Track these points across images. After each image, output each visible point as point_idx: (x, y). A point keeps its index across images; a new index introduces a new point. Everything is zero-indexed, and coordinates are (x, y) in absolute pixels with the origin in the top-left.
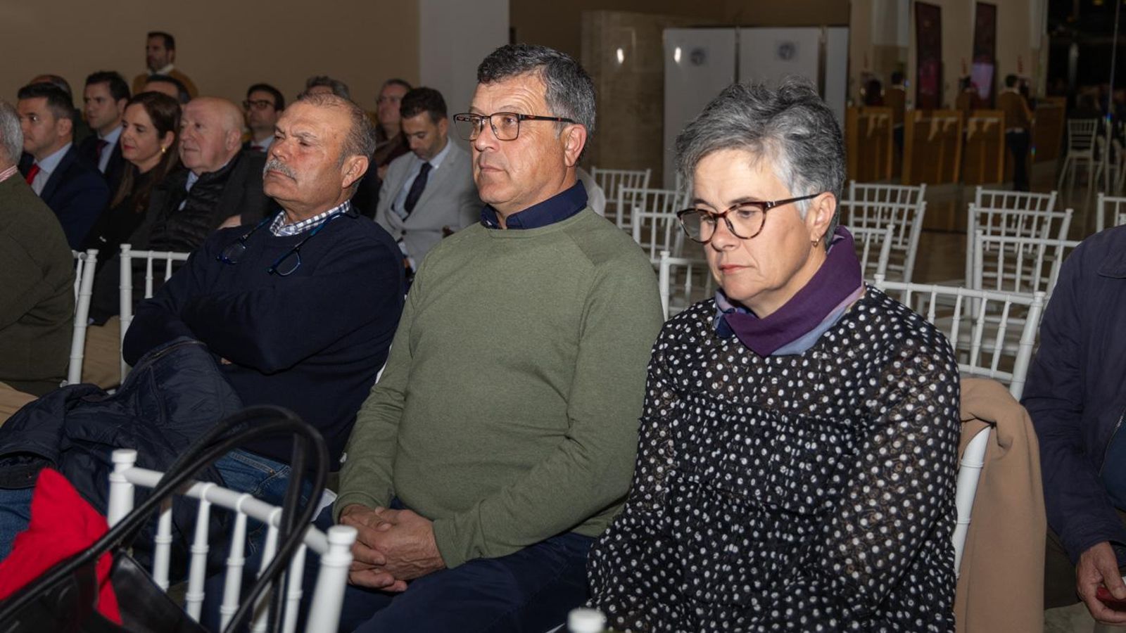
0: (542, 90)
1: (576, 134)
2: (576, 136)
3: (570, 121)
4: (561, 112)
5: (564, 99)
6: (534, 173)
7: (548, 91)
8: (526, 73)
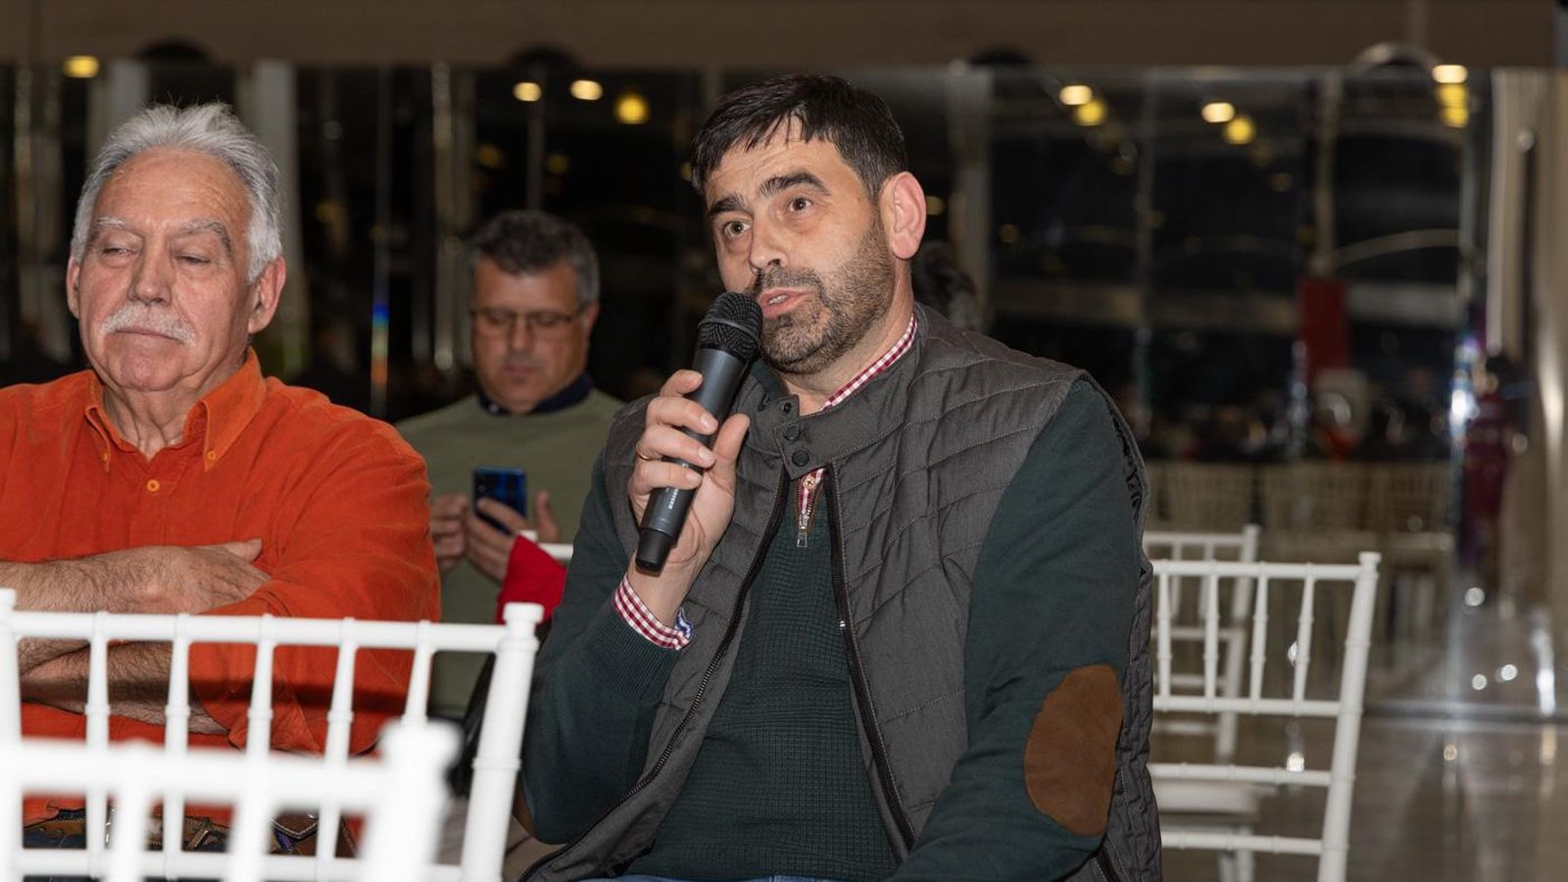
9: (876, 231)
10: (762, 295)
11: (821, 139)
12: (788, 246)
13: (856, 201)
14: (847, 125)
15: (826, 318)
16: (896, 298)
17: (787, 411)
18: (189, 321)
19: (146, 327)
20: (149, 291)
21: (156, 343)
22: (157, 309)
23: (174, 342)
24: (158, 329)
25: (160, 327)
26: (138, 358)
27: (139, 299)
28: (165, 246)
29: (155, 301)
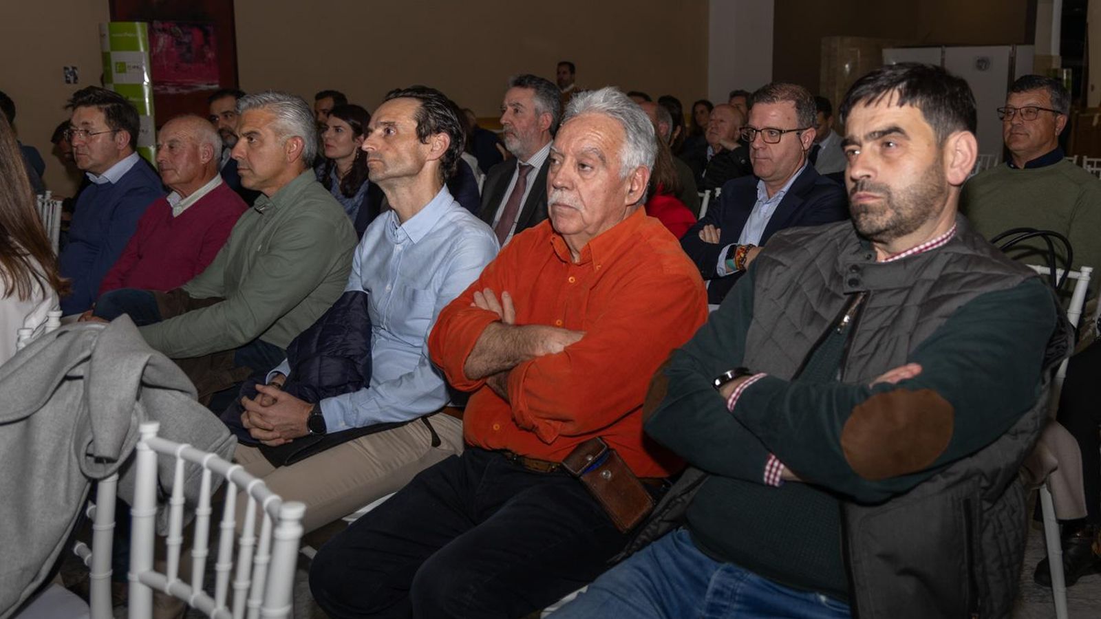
0: (1049, 96)
1: (1062, 119)
2: (1062, 120)
3: (1059, 112)
4: (1057, 108)
5: (1059, 102)
6: (1041, 137)
7: (1052, 96)
8: (1041, 88)
9: (938, 164)
10: (856, 195)
11: (911, 105)
12: (878, 168)
13: (926, 146)
14: (932, 98)
15: (889, 215)
16: (946, 207)
17: (868, 259)
18: (582, 200)
19: (561, 202)
20: (559, 183)
21: (566, 210)
22: (566, 193)
23: (573, 210)
24: (565, 202)
25: (566, 202)
26: (559, 218)
27: (556, 188)
28: (572, 161)
29: (564, 189)
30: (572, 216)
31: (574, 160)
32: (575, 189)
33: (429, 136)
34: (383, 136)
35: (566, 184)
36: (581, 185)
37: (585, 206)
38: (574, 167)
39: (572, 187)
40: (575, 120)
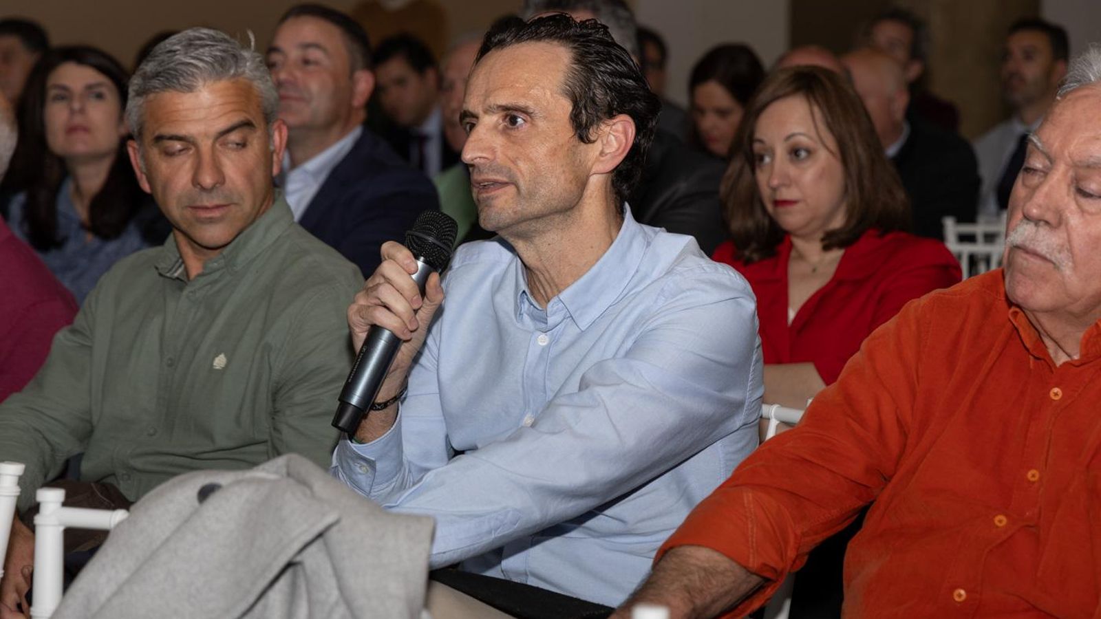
18: (1071, 250)
19: (1031, 247)
20: (1035, 212)
21: (1035, 263)
22: (1043, 231)
23: (1051, 266)
24: (1039, 249)
25: (1042, 249)
26: (1019, 276)
27: (1027, 218)
28: (1065, 174)
29: (1042, 223)
30: (1044, 278)
31: (1071, 173)
32: (1063, 227)
33: (595, 126)
34: (501, 127)
35: (1049, 216)
36: (1074, 220)
37: (1074, 262)
38: (1069, 186)
39: (1056, 222)
40: (1086, 96)
